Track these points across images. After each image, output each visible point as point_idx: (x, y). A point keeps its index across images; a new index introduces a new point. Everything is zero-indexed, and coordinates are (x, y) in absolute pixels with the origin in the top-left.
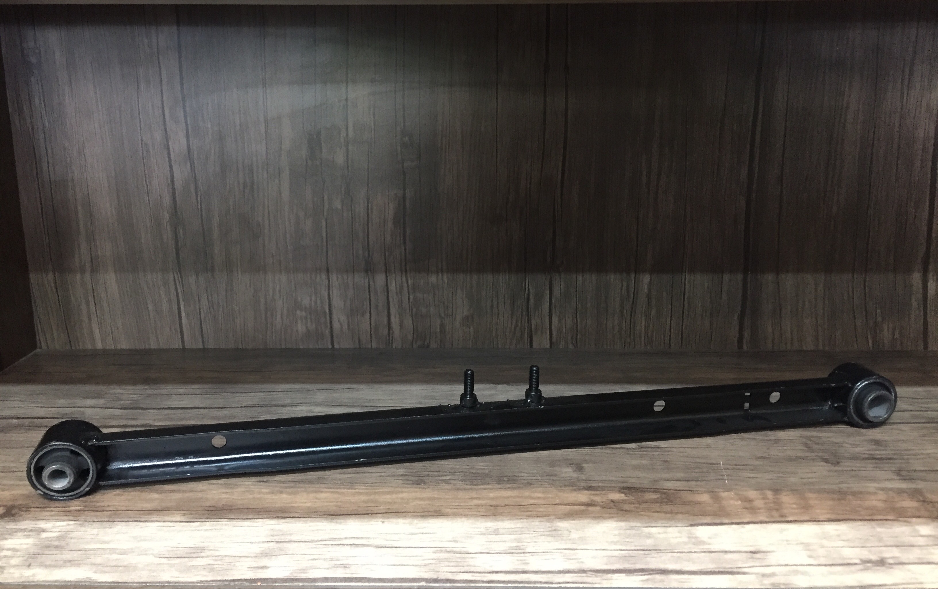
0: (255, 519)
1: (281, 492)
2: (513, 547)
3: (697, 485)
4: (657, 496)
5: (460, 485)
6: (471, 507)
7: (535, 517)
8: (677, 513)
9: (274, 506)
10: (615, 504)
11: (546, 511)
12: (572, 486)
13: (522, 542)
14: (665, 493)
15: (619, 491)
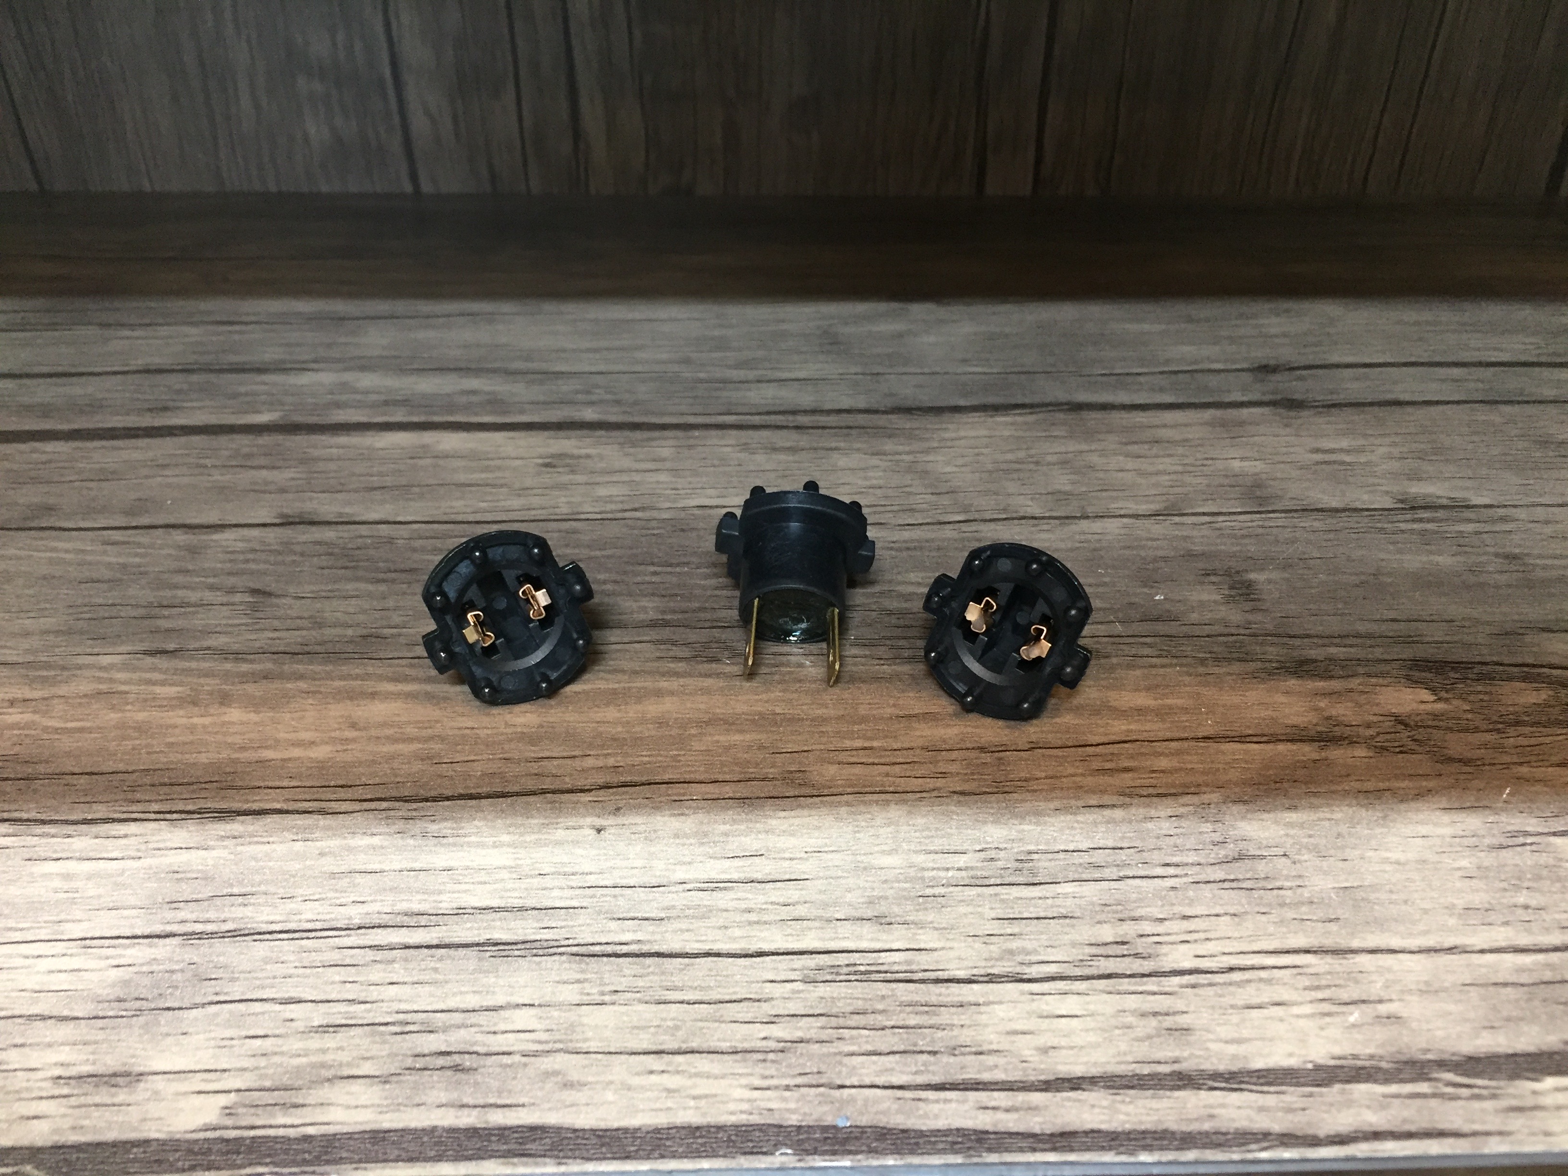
0: (114, 820)
1: (225, 699)
2: (1106, 944)
4: (1544, 695)
7: (1148, 796)
9: (191, 758)
11: (1181, 769)
12: (1240, 660)
13: (1134, 919)
15: (1408, 678)
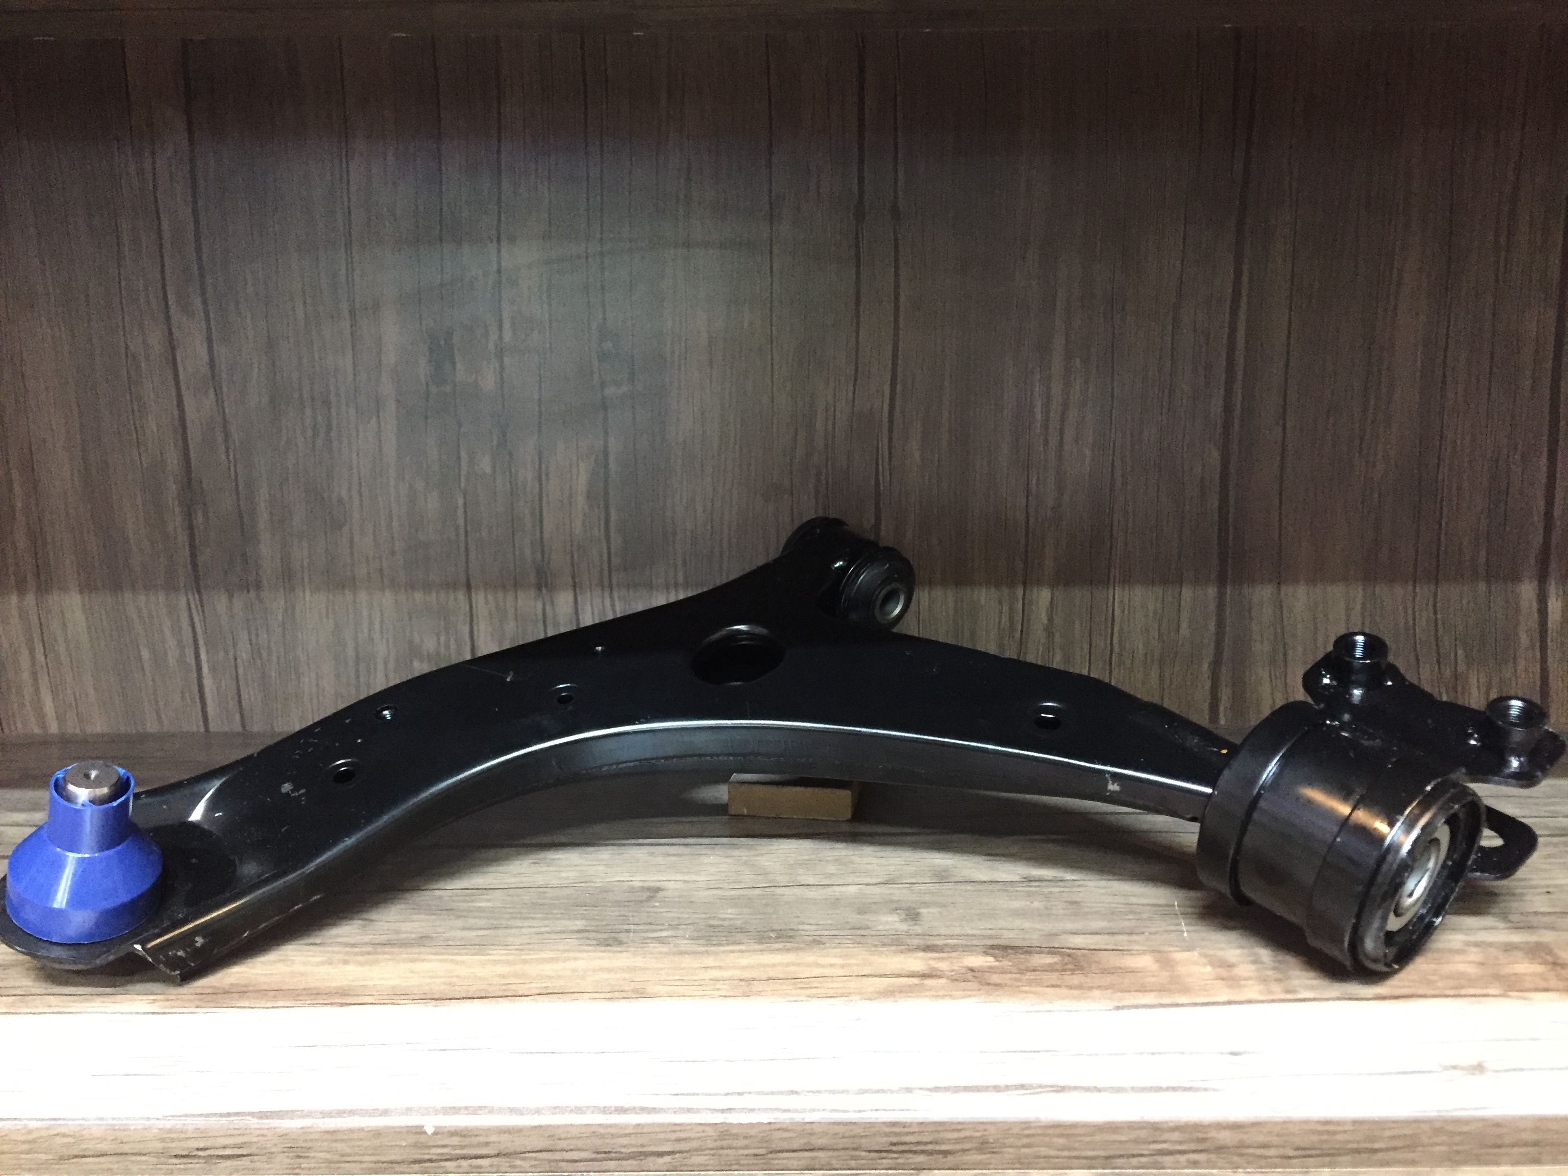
0: (287, 1008)
1: (346, 962)
3: (1130, 942)
4: (1056, 959)
5: (685, 944)
6: (703, 982)
7: (822, 998)
8: (1091, 988)
9: (328, 985)
10: (976, 974)
11: (844, 988)
12: (896, 946)
14: (1069, 955)
15: (984, 952)
